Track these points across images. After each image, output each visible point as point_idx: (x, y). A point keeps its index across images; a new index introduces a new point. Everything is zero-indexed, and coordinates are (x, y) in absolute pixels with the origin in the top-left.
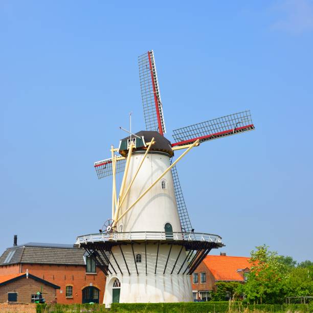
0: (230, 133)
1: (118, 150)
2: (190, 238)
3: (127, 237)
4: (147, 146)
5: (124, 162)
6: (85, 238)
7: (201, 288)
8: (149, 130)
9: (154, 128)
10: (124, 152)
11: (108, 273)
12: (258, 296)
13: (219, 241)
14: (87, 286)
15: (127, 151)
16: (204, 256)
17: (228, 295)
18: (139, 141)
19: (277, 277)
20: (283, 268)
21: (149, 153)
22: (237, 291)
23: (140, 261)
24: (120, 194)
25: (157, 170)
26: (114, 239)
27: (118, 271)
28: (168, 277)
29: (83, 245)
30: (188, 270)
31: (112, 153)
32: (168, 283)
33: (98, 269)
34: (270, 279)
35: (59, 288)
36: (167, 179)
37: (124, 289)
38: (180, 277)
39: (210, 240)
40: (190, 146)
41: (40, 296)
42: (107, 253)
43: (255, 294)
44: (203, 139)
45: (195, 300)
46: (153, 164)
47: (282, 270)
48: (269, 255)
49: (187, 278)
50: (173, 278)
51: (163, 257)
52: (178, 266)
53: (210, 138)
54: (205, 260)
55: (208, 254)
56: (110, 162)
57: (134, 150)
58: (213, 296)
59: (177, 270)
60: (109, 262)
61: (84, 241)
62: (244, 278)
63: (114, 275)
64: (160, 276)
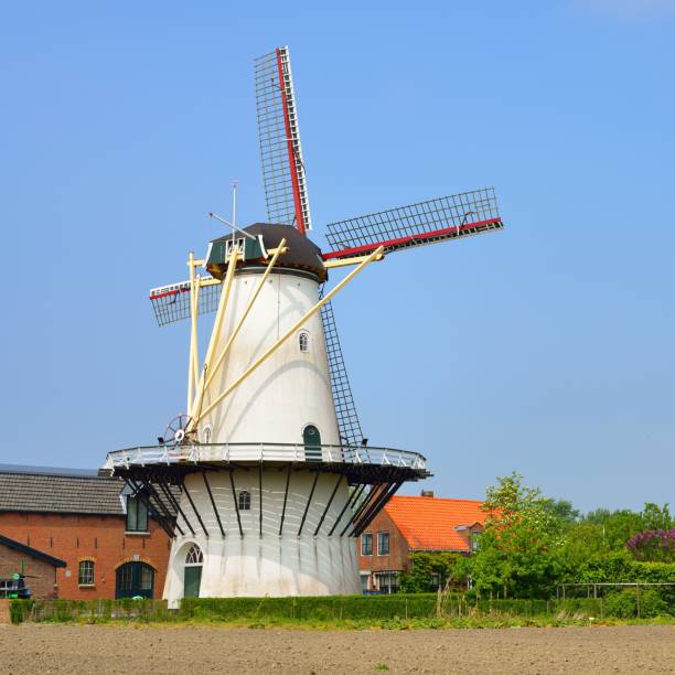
0: (451, 234)
1: (204, 263)
2: (359, 458)
3: (219, 455)
4: (270, 257)
5: (217, 290)
6: (125, 455)
7: (378, 565)
8: (274, 222)
9: (285, 216)
10: (218, 268)
11: (176, 531)
12: (500, 581)
13: (420, 465)
14: (127, 560)
15: (224, 267)
16: (386, 498)
17: (435, 581)
18: (252, 246)
19: (539, 543)
21: (273, 271)
22: (456, 572)
23: (248, 507)
24: (207, 361)
25: (289, 310)
26: (191, 459)
27: (198, 528)
28: (307, 543)
29: (120, 471)
30: (352, 527)
31: (192, 269)
32: (308, 554)
33: (152, 523)
35: (64, 565)
36: (312, 329)
37: (210, 566)
38: (335, 541)
39: (402, 462)
40: (365, 259)
41: (21, 583)
42: (174, 489)
43: (493, 578)
44: (392, 246)
45: (366, 591)
46: (283, 298)
47: (552, 528)
48: (524, 497)
49: (349, 544)
50: (320, 545)
51: (298, 498)
52: (331, 519)
53: (407, 243)
54: (389, 507)
55: (396, 494)
56: (186, 289)
57: (239, 263)
58: (403, 583)
59: (327, 526)
60: (178, 509)
61: (124, 461)
62: (470, 544)
63: (189, 537)
64: (291, 540)
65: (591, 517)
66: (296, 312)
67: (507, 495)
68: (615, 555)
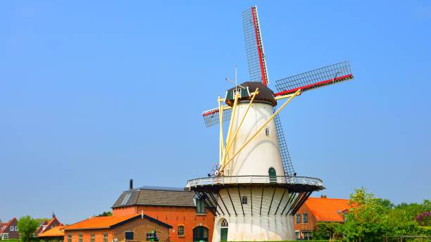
0: (330, 82)
1: (224, 100)
2: (293, 181)
3: (233, 181)
4: (252, 96)
5: (230, 111)
6: (195, 182)
7: (303, 228)
8: (253, 81)
9: (258, 79)
10: (230, 102)
11: (217, 213)
12: (357, 235)
13: (320, 184)
14: (197, 226)
15: (233, 101)
16: (306, 198)
17: (328, 235)
18: (244, 91)
19: (375, 218)
20: (380, 210)
21: (253, 102)
22: (338, 231)
24: (227, 141)
25: (261, 118)
26: (222, 183)
27: (226, 212)
28: (272, 218)
29: (193, 188)
30: (291, 211)
32: (272, 223)
33: (207, 210)
34: (368, 219)
35: (172, 227)
36: (271, 126)
37: (231, 228)
38: (284, 217)
39: (312, 183)
40: (292, 95)
41: (155, 235)
42: (215, 196)
43: (354, 234)
44: (304, 89)
45: (298, 239)
46: (258, 113)
47: (380, 211)
49: (290, 218)
50: (277, 219)
51: (267, 199)
52: (281, 208)
53: (311, 87)
54: (307, 202)
55: (310, 196)
56: (217, 111)
57: (239, 99)
58: (314, 235)
59: (280, 211)
60: (217, 204)
61: (194, 184)
62: (344, 219)
63: (222, 216)
64: (265, 217)
65: (399, 207)
66: (263, 120)
67: (359, 197)
68: (410, 223)
